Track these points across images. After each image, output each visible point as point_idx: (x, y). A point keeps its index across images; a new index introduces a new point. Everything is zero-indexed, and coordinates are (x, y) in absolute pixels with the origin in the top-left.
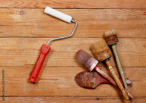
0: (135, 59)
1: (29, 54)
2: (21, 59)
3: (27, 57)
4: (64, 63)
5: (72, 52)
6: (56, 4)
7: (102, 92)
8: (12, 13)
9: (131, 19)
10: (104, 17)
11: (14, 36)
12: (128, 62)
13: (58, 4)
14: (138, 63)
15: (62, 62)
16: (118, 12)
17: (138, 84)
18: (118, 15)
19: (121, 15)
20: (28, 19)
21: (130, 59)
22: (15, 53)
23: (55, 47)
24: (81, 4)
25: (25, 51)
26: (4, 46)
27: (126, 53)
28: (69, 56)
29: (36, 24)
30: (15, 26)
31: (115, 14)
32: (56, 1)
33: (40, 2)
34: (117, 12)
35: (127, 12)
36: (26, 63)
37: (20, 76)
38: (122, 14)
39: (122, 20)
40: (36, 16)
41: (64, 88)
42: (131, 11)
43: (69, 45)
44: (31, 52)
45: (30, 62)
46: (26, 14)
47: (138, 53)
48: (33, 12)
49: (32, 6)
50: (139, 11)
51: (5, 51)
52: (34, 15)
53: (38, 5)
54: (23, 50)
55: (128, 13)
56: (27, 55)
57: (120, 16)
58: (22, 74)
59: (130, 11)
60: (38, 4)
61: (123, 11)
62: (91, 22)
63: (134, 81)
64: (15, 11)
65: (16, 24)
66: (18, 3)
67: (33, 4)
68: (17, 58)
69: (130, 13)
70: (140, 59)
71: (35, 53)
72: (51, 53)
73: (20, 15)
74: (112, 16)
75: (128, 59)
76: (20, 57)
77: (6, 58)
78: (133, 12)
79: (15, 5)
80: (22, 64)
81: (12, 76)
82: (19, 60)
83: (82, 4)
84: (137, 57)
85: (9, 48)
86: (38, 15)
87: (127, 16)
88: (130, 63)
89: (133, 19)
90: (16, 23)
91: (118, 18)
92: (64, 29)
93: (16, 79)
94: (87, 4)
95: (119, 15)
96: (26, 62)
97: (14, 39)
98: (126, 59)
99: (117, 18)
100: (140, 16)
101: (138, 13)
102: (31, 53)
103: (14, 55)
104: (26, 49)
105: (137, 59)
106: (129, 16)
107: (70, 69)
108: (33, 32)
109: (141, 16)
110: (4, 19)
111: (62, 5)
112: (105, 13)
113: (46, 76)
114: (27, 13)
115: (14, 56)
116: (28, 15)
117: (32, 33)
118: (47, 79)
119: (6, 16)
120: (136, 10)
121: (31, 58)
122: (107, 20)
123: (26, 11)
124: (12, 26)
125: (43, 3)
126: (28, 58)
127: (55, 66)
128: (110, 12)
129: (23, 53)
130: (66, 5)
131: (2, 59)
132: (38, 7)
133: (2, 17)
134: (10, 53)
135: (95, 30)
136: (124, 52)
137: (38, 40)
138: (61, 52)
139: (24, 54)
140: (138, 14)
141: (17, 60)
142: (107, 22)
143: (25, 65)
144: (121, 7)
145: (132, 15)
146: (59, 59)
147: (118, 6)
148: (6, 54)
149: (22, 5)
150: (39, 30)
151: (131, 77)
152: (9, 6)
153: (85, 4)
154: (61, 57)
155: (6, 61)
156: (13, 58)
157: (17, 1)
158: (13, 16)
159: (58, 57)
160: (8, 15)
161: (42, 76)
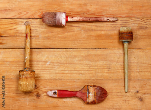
0: (146, 71)
4: (70, 76)
5: (79, 64)
7: (111, 106)
8: (16, 24)
9: (141, 29)
10: (112, 27)
11: (19, 48)
12: (138, 73)
14: (149, 74)
15: (67, 74)
16: (128, 22)
17: (149, 97)
18: (127, 25)
20: (34, 29)
21: (141, 71)
22: (19, 64)
24: (87, 14)
26: (7, 58)
27: (136, 64)
28: (75, 68)
29: (41, 35)
30: (20, 37)
31: (124, 24)
34: (126, 22)
35: (137, 21)
38: (132, 23)
42: (141, 21)
43: (75, 56)
47: (149, 64)
48: (38, 22)
49: (36, 16)
50: (149, 20)
51: (8, 63)
55: (139, 23)
56: (31, 67)
59: (141, 20)
61: (133, 21)
62: (99, 32)
63: (145, 94)
64: (20, 22)
66: (22, 13)
67: (38, 15)
69: (140, 23)
71: (39, 65)
72: (56, 65)
73: (24, 26)
75: (138, 70)
77: (10, 70)
78: (144, 22)
79: (19, 16)
81: (14, 89)
83: (89, 14)
85: (11, 60)
87: (137, 26)
88: (140, 75)
89: (144, 29)
90: (21, 34)
92: (71, 39)
93: (19, 92)
94: (94, 13)
95: (129, 25)
97: (18, 50)
98: (136, 71)
100: (150, 25)
101: (148, 22)
102: (35, 65)
103: (17, 66)
105: (148, 71)
106: (139, 26)
107: (76, 82)
108: (38, 43)
110: (9, 30)
111: (68, 15)
113: (50, 89)
114: (32, 23)
115: (18, 68)
116: (34, 25)
119: (10, 27)
120: (147, 19)
123: (30, 21)
124: (16, 37)
127: (60, 78)
128: (119, 21)
130: (72, 15)
131: (4, 71)
133: (6, 27)
134: (13, 65)
135: (104, 41)
136: (134, 63)
137: (42, 51)
138: (66, 64)
142: (116, 32)
144: (129, 16)
145: (142, 24)
146: (65, 71)
147: (126, 15)
148: (9, 65)
149: (26, 15)
150: (44, 40)
151: (141, 90)
152: (13, 17)
153: (92, 13)
154: (66, 69)
155: (9, 73)
156: (16, 70)
157: (21, 12)
158: (17, 27)
159: (63, 69)
160: (13, 26)
161: (46, 88)
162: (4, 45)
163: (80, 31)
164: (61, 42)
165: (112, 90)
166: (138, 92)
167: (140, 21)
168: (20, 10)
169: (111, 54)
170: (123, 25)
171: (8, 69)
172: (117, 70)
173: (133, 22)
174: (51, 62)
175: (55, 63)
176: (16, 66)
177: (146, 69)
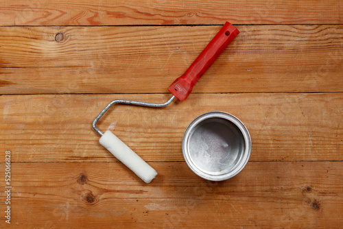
0: (327, 142)
1: (76, 132)
2: (58, 144)
3: (72, 140)
4: (160, 154)
5: (179, 128)
6: (139, 16)
7: (249, 220)
8: (36, 39)
9: (315, 48)
10: (251, 45)
11: (43, 92)
12: (309, 149)
13: (143, 17)
14: (334, 151)
15: (154, 151)
16: (285, 33)
17: (334, 200)
18: (285, 40)
19: (292, 38)
20: (75, 50)
21: (315, 143)
22: (45, 129)
23: (138, 115)
24: (197, 15)
25: (69, 126)
26: (18, 115)
27: (305, 129)
28: (171, 137)
29: (92, 63)
30: (45, 67)
31: (278, 37)
32: (139, 9)
33: (102, 13)
34: (283, 33)
35: (306, 32)
36: (71, 154)
37: (55, 184)
38: (294, 36)
39: (295, 50)
40: (92, 45)
41: (160, 211)
42: (316, 31)
43: (171, 111)
44: (81, 129)
45: (79, 152)
46: (70, 40)
47: (335, 129)
48: (85, 34)
49: (83, 21)
50: (334, 30)
51: (22, 126)
52: (87, 41)
53: (96, 20)
54: (64, 123)
55: (310, 35)
56: (73, 134)
57: (289, 42)
58: (60, 180)
59: (314, 29)
60: (96, 15)
61: (297, 31)
63: (324, 194)
64: (44, 34)
65: (47, 64)
66: (50, 14)
67: (86, 17)
68: (49, 142)
69: (313, 35)
70: (339, 143)
71: (90, 130)
72: (128, 130)
73: (55, 43)
74: (271, 42)
75: (311, 142)
76: (57, 139)
77: (24, 142)
78: (321, 33)
79: (45, 20)
80: (61, 157)
81: (37, 184)
82: (54, 146)
83: (201, 15)
84: (330, 138)
85: (29, 119)
86: (98, 41)
87: (307, 42)
88: (314, 152)
89: (321, 49)
90: (47, 60)
91: (286, 45)
92: (159, 73)
93: (47, 191)
94: (212, 15)
95: (288, 40)
96: (71, 151)
97: (43, 98)
98: (306, 142)
99: (282, 45)
100: (336, 40)
101: (332, 33)
102: (82, 131)
103: (43, 134)
104: (70, 122)
105: (332, 143)
106: (310, 42)
107: (173, 168)
108: (85, 81)
109: (339, 41)
110: (20, 53)
111: (154, 17)
112: (255, 35)
113: (116, 183)
114: (72, 37)
115: (44, 137)
116: (75, 42)
117: (83, 85)
118: (118, 191)
119: (22, 46)
120: (328, 26)
121: (82, 143)
122: (258, 51)
123: (68, 32)
124: (38, 67)
125: (108, 13)
126: (74, 142)
128: (267, 32)
129: (63, 130)
130: (162, 18)
131: (14, 144)
132: (98, 22)
133: (13, 46)
134: (32, 131)
135: (232, 76)
136: (300, 125)
137: (97, 100)
138: (152, 127)
139: (65, 134)
140: (333, 36)
141: (48, 146)
142: (258, 56)
143: (67, 159)
144: (292, 20)
145: (317, 38)
146: (148, 145)
147: (284, 18)
148: (23, 132)
149: (60, 19)
150: (100, 75)
151: (316, 185)
152: (30, 22)
153: (207, 14)
154: (151, 140)
155: (24, 150)
156: (40, 142)
157: (49, 11)
158: (38, 45)
159: (145, 140)
160: (28, 43)
161: (108, 183)
162: (11, 86)
163: (180, 54)
164: (137, 79)
165: (253, 186)
166: (309, 189)
167: (313, 32)
168: (45, 7)
169: (249, 105)
170: (275, 40)
171: (21, 140)
172: (265, 142)
173: (297, 35)
174: (118, 125)
175: (127, 126)
176: (39, 134)
177: (327, 139)
